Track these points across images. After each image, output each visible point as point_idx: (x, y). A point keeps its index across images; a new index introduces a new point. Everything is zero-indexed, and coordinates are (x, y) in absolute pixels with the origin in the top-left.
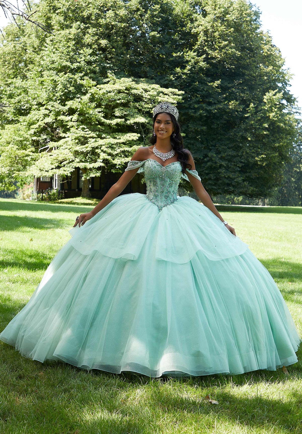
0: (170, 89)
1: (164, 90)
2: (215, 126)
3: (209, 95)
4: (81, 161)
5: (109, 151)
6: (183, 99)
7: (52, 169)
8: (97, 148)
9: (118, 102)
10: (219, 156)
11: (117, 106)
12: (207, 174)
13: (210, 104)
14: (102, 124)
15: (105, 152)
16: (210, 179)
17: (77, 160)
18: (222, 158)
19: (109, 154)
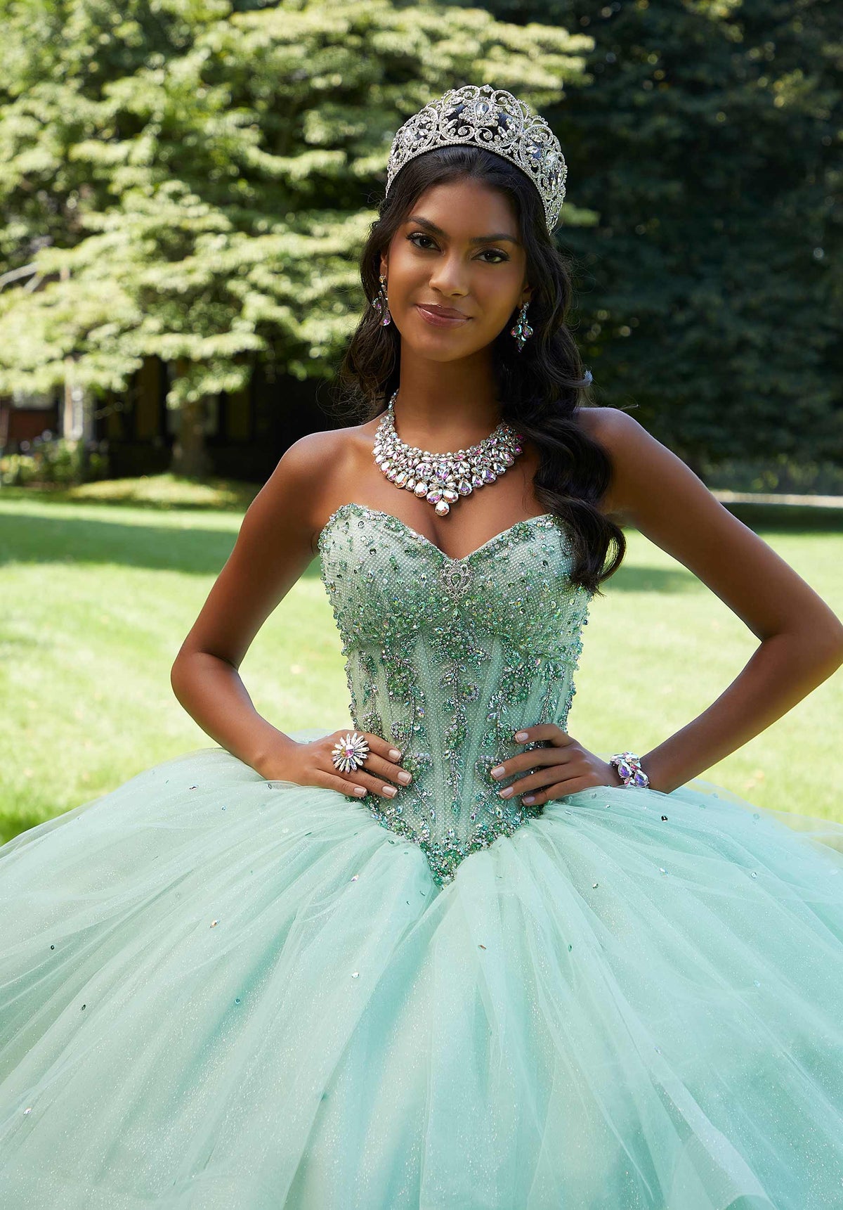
0: (536, 31)
1: (512, 33)
2: (716, 180)
3: (693, 54)
4: (167, 329)
5: (285, 286)
6: (589, 69)
7: (51, 361)
8: (233, 274)
9: (319, 83)
10: (737, 303)
11: (315, 99)
12: (685, 378)
13: (696, 89)
14: (253, 175)
15: (264, 291)
16: (696, 397)
17: (153, 323)
18: (746, 314)
19: (283, 300)
